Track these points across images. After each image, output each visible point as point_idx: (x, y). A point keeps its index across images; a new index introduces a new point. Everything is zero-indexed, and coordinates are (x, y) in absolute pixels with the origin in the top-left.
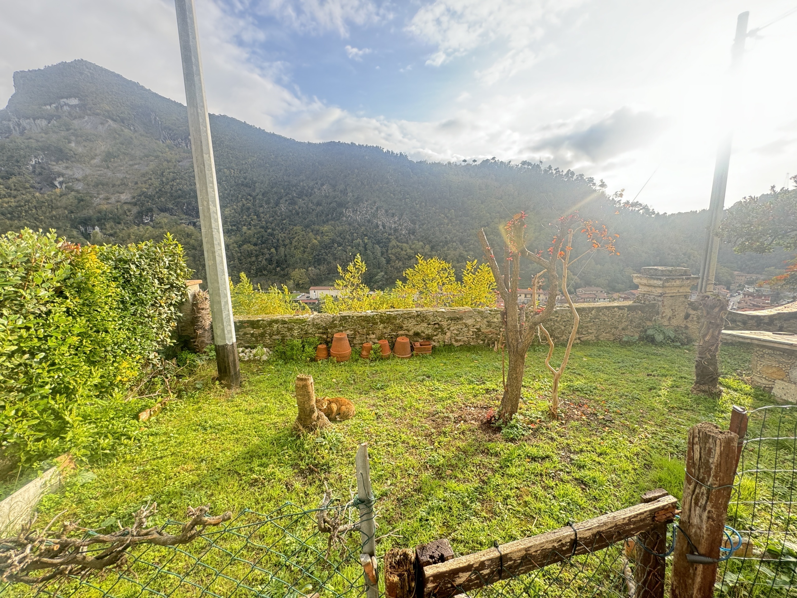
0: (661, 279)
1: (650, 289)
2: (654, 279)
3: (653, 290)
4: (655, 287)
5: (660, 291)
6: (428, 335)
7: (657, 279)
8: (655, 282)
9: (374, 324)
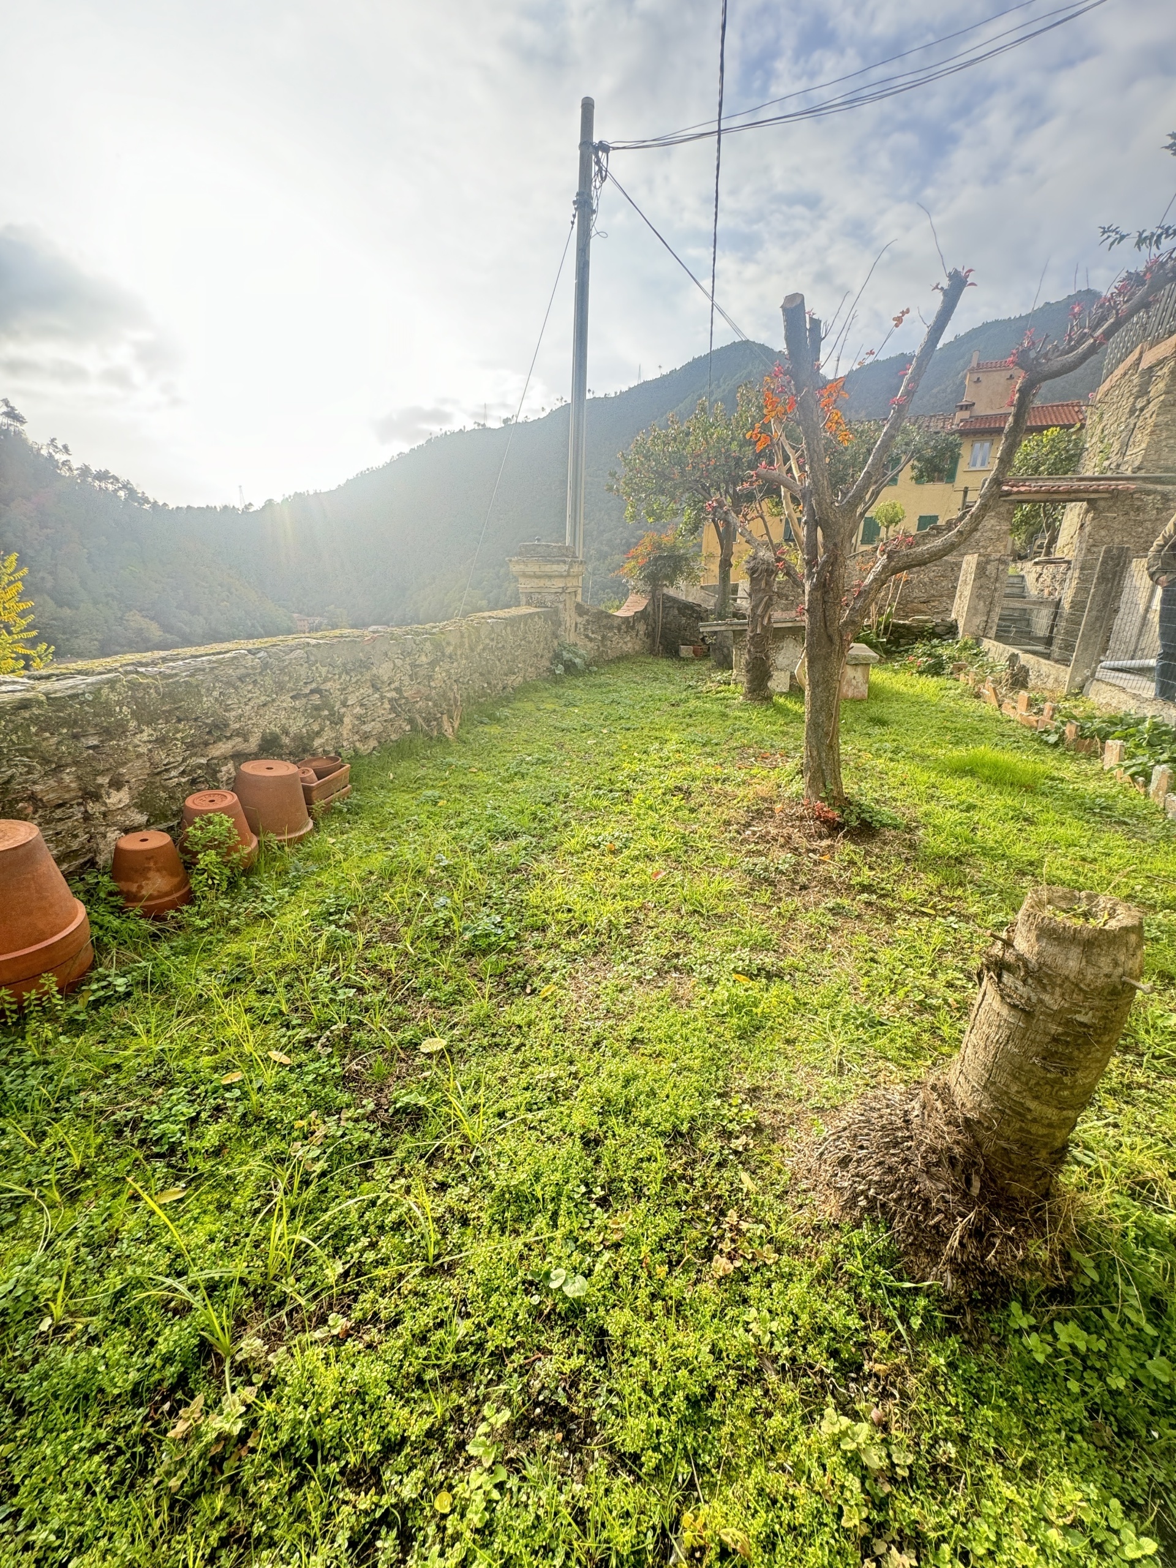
0: (565, 562)
1: (542, 583)
2: (553, 563)
3: (548, 583)
4: (550, 577)
5: (559, 584)
6: (298, 738)
7: (558, 562)
8: (555, 567)
9: (107, 733)
